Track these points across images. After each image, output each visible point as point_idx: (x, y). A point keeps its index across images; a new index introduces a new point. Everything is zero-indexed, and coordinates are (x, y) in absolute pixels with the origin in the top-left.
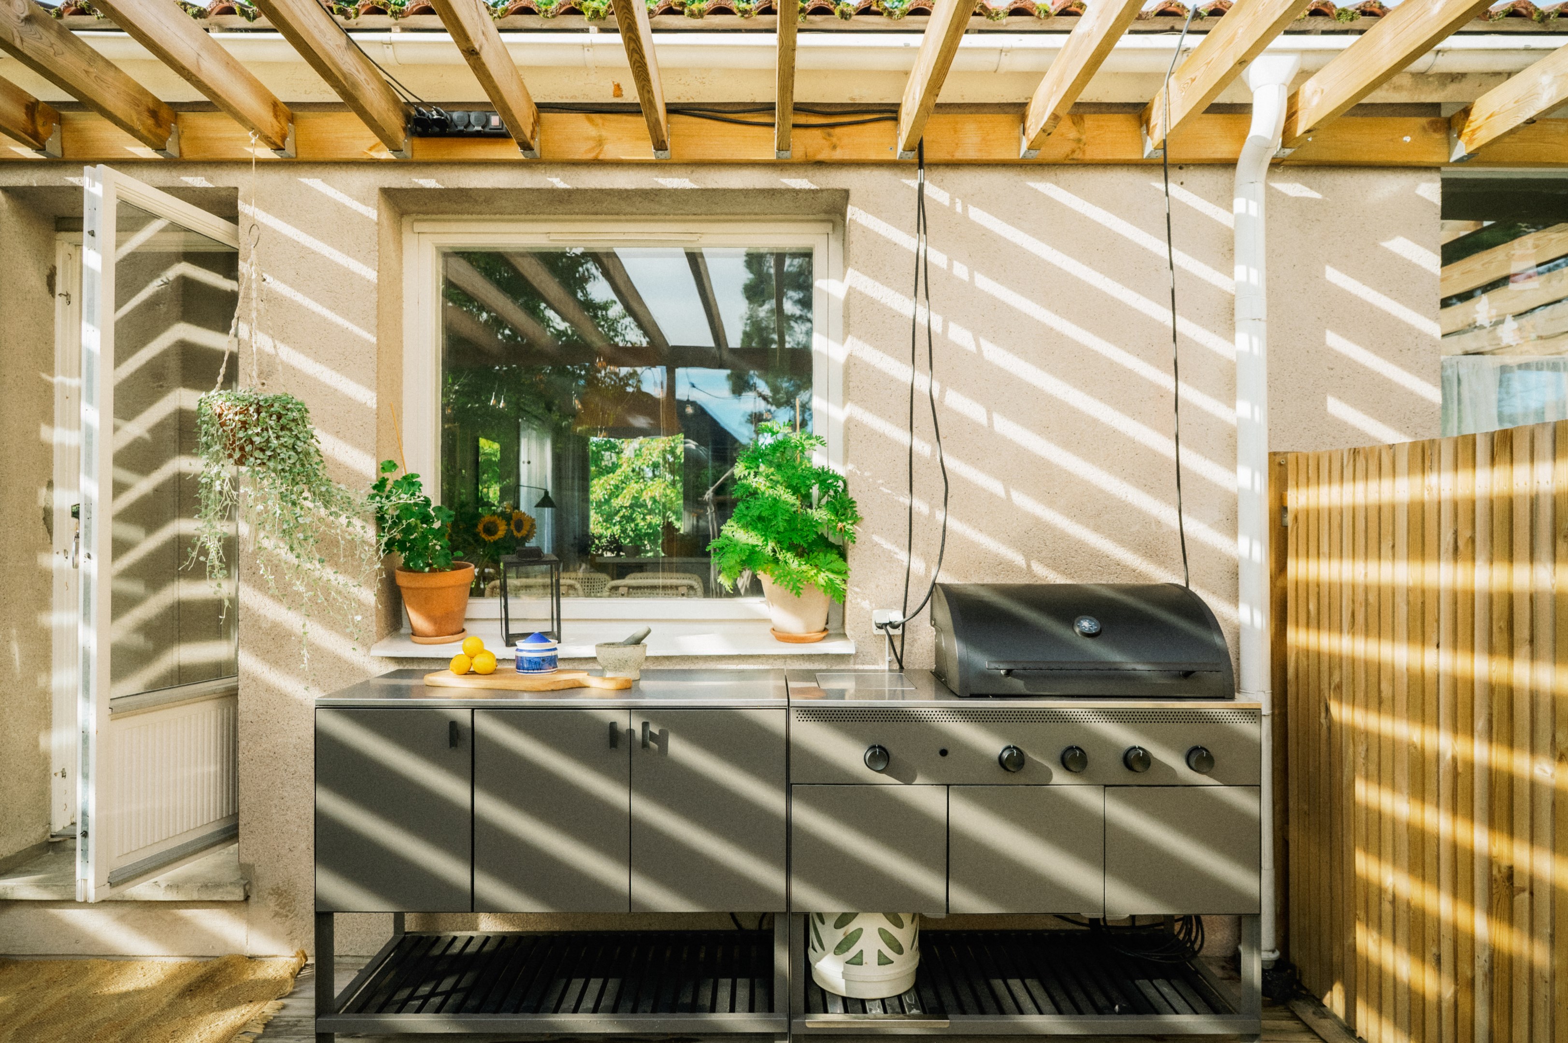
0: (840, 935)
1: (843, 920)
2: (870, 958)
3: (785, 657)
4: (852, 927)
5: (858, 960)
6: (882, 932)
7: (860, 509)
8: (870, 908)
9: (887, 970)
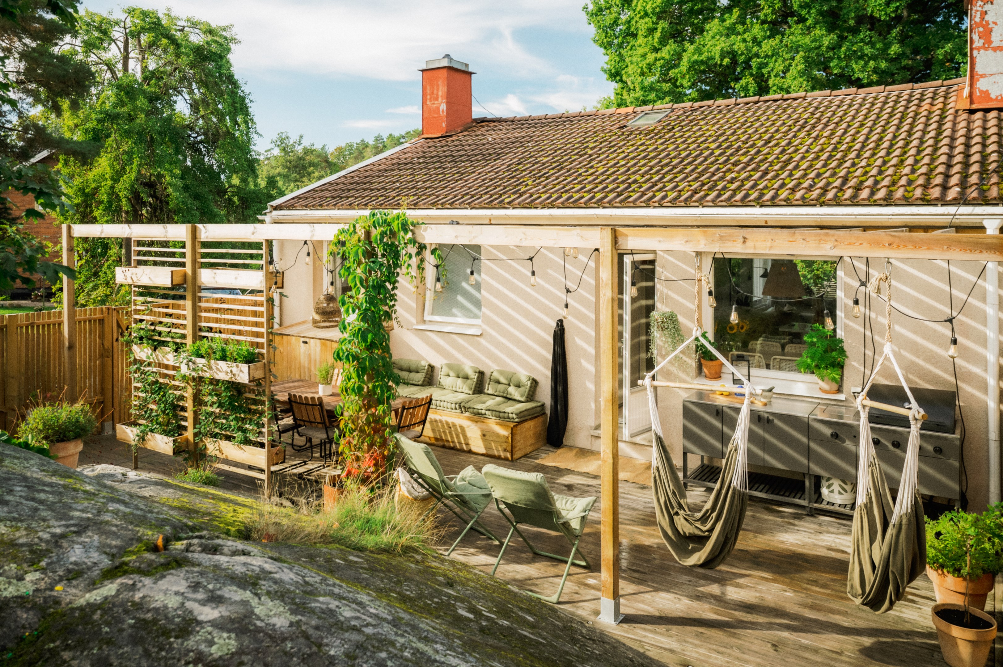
0: (827, 484)
1: (828, 479)
2: (836, 491)
3: (822, 399)
4: (831, 482)
5: (832, 492)
6: (840, 485)
7: (848, 353)
8: (837, 477)
9: (841, 496)
